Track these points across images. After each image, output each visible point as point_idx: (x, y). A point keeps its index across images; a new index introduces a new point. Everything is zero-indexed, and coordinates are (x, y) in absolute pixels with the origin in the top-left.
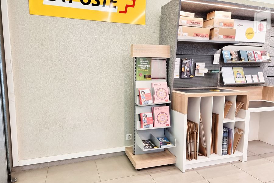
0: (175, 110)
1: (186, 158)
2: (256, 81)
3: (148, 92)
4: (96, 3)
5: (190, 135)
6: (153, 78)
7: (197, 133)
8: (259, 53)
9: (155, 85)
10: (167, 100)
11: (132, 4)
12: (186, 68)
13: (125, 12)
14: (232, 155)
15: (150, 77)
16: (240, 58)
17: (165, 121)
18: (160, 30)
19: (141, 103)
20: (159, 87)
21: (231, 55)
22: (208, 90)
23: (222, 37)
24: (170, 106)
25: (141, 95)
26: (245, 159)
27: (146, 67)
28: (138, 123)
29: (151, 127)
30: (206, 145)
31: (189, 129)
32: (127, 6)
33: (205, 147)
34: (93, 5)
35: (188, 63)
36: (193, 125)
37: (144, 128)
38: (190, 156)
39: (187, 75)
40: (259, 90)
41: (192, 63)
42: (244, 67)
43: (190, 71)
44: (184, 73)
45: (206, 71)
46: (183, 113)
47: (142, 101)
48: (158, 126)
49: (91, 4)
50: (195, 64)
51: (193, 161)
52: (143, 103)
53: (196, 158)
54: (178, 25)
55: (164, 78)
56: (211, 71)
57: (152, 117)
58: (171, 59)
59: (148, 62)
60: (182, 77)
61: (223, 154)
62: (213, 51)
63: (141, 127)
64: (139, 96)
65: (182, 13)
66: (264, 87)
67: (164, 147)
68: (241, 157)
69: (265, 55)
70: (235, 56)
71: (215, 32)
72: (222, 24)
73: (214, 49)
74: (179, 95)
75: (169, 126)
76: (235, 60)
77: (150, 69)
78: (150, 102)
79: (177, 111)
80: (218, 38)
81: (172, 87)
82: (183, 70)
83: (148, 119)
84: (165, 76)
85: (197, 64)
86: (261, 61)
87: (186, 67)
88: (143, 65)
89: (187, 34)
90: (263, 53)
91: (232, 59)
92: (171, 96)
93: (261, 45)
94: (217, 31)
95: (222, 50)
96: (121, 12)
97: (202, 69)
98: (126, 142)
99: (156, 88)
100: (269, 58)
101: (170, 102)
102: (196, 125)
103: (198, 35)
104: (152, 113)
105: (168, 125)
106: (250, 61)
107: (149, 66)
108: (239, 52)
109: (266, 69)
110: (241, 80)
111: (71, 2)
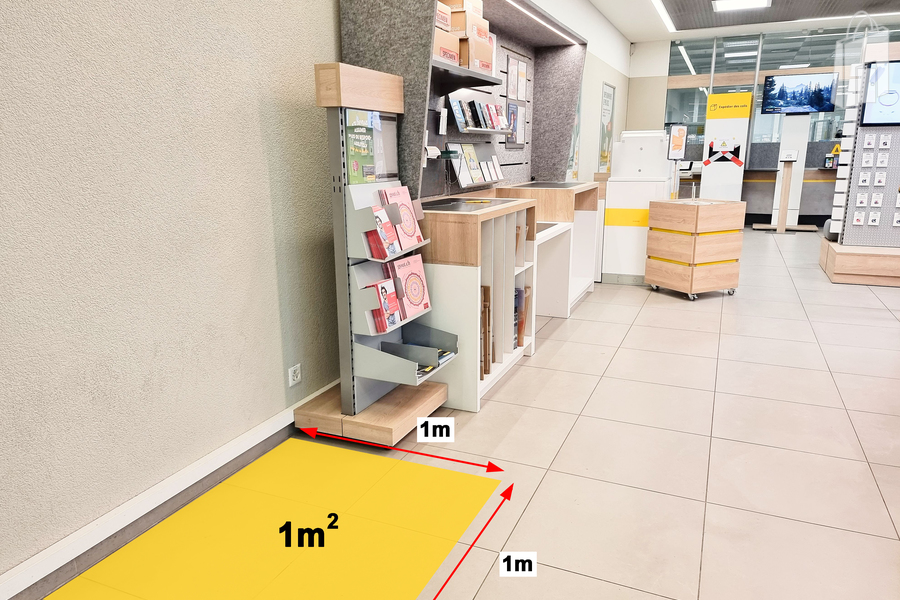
6: (377, 178)
8: (494, 109)
9: (391, 195)
10: (419, 237)
14: (522, 346)
15: (372, 171)
16: (475, 120)
21: (463, 112)
23: (478, 62)
25: (379, 229)
26: (534, 348)
28: (368, 315)
42: (474, 144)
45: (437, 153)
46: (474, 265)
48: (411, 313)
53: (488, 371)
55: (395, 176)
57: (393, 290)
61: (515, 347)
67: (443, 363)
68: (530, 346)
70: (469, 114)
71: (471, 50)
72: (476, 31)
74: (451, 219)
75: (431, 309)
76: (471, 126)
77: (371, 147)
79: (446, 262)
80: (474, 66)
86: (499, 129)
88: (360, 136)
90: (499, 112)
94: (472, 46)
95: (448, 98)
98: (291, 394)
101: (429, 241)
104: (392, 281)
105: (426, 306)
106: (489, 129)
107: (369, 138)
108: (472, 105)
109: (497, 148)
110: (477, 176)
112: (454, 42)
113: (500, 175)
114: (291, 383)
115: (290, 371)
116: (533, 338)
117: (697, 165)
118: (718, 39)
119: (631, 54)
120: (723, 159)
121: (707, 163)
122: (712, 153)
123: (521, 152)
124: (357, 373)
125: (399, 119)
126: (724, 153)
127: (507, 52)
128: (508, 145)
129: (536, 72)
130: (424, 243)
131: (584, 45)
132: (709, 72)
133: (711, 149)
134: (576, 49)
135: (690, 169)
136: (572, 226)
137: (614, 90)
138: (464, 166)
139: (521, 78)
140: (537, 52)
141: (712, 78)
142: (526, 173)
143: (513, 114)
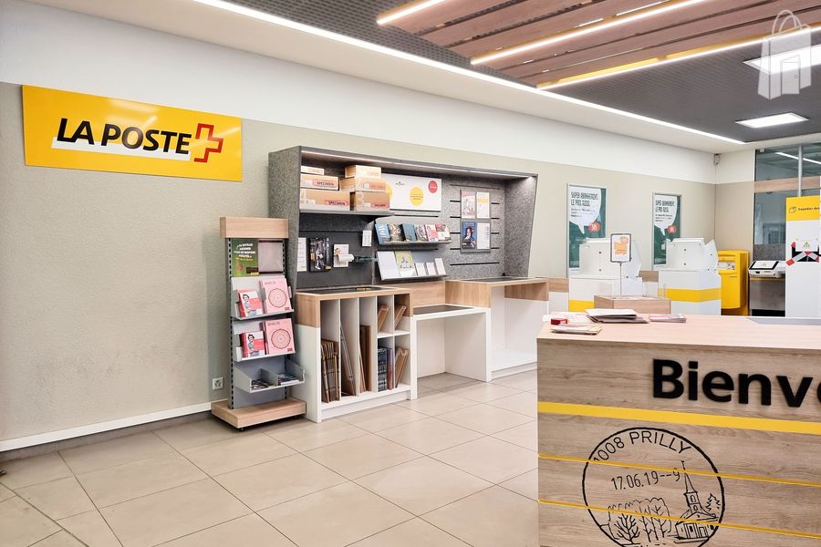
0: (301, 324)
1: (322, 400)
2: (432, 273)
3: (254, 295)
4: (151, 145)
5: (327, 361)
6: (261, 273)
7: (338, 358)
8: (433, 227)
9: (266, 283)
10: (287, 309)
11: (217, 147)
12: (318, 254)
13: (205, 160)
14: (394, 391)
15: (256, 270)
16: (403, 236)
17: (286, 343)
18: (269, 192)
19: (242, 314)
20: (273, 286)
21: (389, 231)
22: (355, 290)
23: (369, 205)
24: (294, 317)
25: (243, 302)
26: (414, 395)
27: (250, 254)
28: (238, 350)
30: (353, 377)
31: (324, 351)
32: (208, 150)
33: (351, 379)
34: (146, 148)
35: (320, 246)
36: (330, 345)
37: (249, 358)
38: (328, 396)
39: (320, 266)
40: (439, 288)
41: (328, 245)
42: (412, 251)
43: (324, 259)
44: (315, 263)
45: (351, 258)
46: (315, 326)
47: (246, 311)
49: (142, 147)
50: (333, 247)
51: (334, 404)
52: (247, 315)
53: (337, 399)
54: (299, 188)
55: (280, 272)
56: (359, 258)
57: (262, 337)
58: (290, 241)
59: (251, 245)
60: (312, 269)
61: (380, 390)
62: (361, 224)
63: (244, 356)
64: (239, 303)
65: (304, 169)
66: (447, 282)
67: (284, 384)
68: (408, 392)
69: (443, 231)
70: (396, 232)
71: (358, 198)
72: (367, 186)
73: (362, 222)
74: (307, 298)
75: (294, 351)
76: (396, 241)
77: (255, 257)
78: (259, 313)
79: (305, 325)
80: (364, 208)
81: (295, 286)
82: (312, 257)
83: (256, 342)
84: (281, 268)
85: (336, 246)
86: (436, 240)
87: (317, 252)
88: (244, 252)
89: (314, 201)
90: (439, 228)
91: (391, 239)
92: (294, 301)
93: (435, 214)
94: (360, 196)
95: (375, 223)
96: (196, 160)
97: (344, 255)
98: (212, 395)
99: (267, 289)
100: (448, 235)
101: (293, 310)
102: (335, 344)
103: (331, 203)
104: (262, 332)
105: (291, 349)
106: (419, 241)
107: (254, 252)
108: (401, 226)
109: (448, 252)
110: (409, 274)
111: (104, 143)
112: (344, 195)
113: (442, 272)
114: (214, 387)
115: (214, 380)
116: (412, 386)
117: (782, 265)
118: (805, 145)
119: (715, 163)
121: (790, 263)
122: (795, 253)
123: (486, 255)
125: (285, 241)
126: (807, 253)
127: (459, 188)
129: (506, 197)
130: (290, 310)
131: (535, 177)
132: (797, 176)
133: (794, 249)
134: (530, 180)
135: (773, 268)
136: (488, 311)
137: (679, 198)
138: (392, 266)
139: (481, 203)
140: (506, 183)
141: (799, 182)
142: (495, 270)
143: (469, 229)
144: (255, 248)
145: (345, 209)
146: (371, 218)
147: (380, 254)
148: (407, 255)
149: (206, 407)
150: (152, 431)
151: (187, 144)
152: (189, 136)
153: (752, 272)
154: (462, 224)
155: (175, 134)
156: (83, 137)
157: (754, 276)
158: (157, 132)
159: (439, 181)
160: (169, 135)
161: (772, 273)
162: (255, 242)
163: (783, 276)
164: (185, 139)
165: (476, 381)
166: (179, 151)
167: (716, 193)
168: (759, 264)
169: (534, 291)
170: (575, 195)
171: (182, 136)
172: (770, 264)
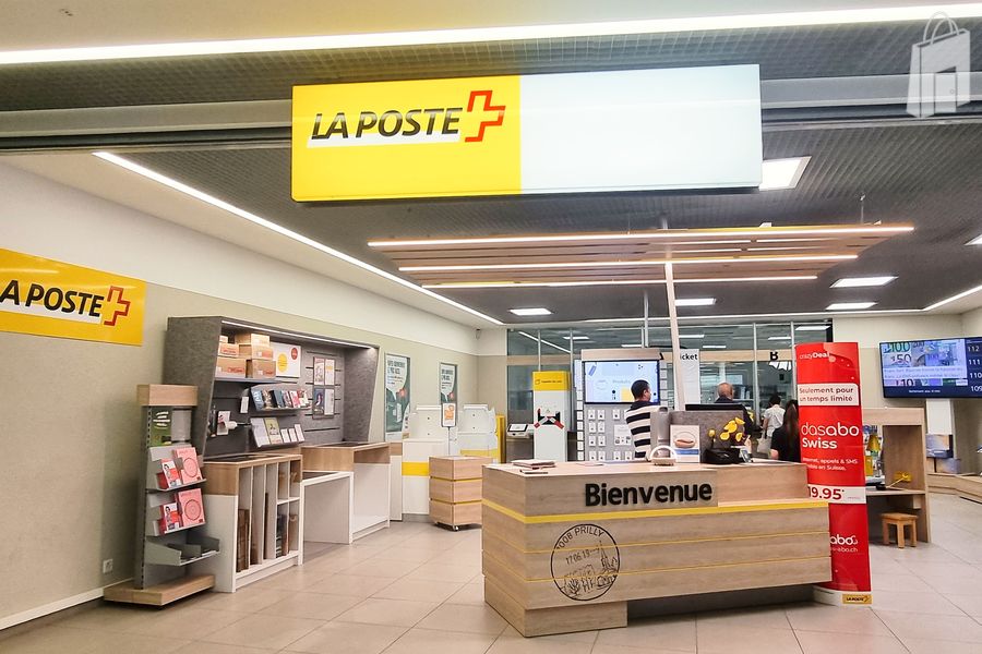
0: (213, 493)
1: (237, 571)
2: (287, 441)
3: (172, 465)
4: (69, 306)
6: (173, 442)
7: (248, 526)
8: (296, 394)
9: (179, 453)
10: (199, 478)
11: (124, 311)
13: (113, 323)
14: (288, 557)
15: (169, 439)
16: (274, 401)
17: (197, 514)
20: (185, 456)
21: (264, 398)
23: (261, 372)
24: (203, 488)
25: (166, 472)
26: (300, 561)
27: (166, 423)
28: (155, 524)
29: (177, 528)
32: (117, 313)
33: (256, 550)
34: (64, 310)
37: (168, 531)
41: (215, 413)
42: (279, 418)
45: (234, 425)
46: (232, 495)
47: (168, 482)
48: (188, 524)
49: (60, 309)
50: (217, 414)
51: (244, 573)
52: (169, 485)
53: (248, 568)
54: (215, 356)
55: (188, 442)
57: (177, 509)
59: (168, 413)
61: (277, 556)
62: (243, 393)
63: (164, 529)
65: (220, 338)
66: (304, 449)
67: (204, 555)
68: (297, 558)
69: (303, 397)
70: (268, 399)
71: (253, 366)
72: (260, 354)
73: (244, 391)
74: (221, 467)
75: (203, 523)
76: (268, 407)
77: (169, 425)
78: (179, 483)
79: (216, 494)
80: (258, 375)
83: (172, 514)
84: (189, 438)
85: (220, 413)
86: (298, 407)
88: (161, 420)
90: (300, 395)
91: (265, 405)
92: (204, 471)
93: (295, 380)
94: (255, 364)
95: (250, 390)
96: (106, 323)
97: (226, 422)
98: (104, 579)
99: (181, 458)
100: (306, 402)
101: (205, 480)
102: (248, 513)
103: (233, 370)
104: (175, 504)
105: (201, 521)
106: (286, 408)
107: (169, 421)
108: (272, 393)
109: (303, 419)
110: (276, 439)
111: (28, 304)
112: (241, 362)
113: (301, 439)
114: (104, 571)
115: (105, 562)
116: (299, 552)
117: (531, 427)
118: (541, 330)
119: (478, 338)
120: (549, 423)
121: (537, 426)
122: (540, 418)
123: (331, 421)
124: (146, 561)
125: (193, 409)
126: (549, 418)
127: (312, 355)
128: (315, 417)
129: (346, 365)
130: (202, 480)
131: (377, 348)
132: (537, 354)
133: (539, 414)
134: (372, 351)
135: (525, 431)
136: (351, 474)
137: (456, 367)
138: (264, 433)
139: (328, 370)
140: (348, 353)
141: (539, 359)
142: (336, 436)
143: (318, 395)
144: (169, 417)
145: (241, 377)
146: (249, 385)
147: (254, 422)
148: (273, 422)
149: (97, 593)
150: (48, 625)
151: (99, 306)
152: (102, 298)
153: (509, 434)
154: (314, 390)
155: (90, 296)
156: (10, 297)
157: (510, 438)
158: (75, 293)
159: (299, 348)
160: (85, 296)
161: (524, 435)
162: (170, 409)
163: (532, 437)
164: (98, 302)
165: (340, 545)
166: (92, 314)
167: (478, 363)
168: (514, 427)
169: (377, 455)
170: (390, 363)
171: (97, 297)
172: (522, 427)
